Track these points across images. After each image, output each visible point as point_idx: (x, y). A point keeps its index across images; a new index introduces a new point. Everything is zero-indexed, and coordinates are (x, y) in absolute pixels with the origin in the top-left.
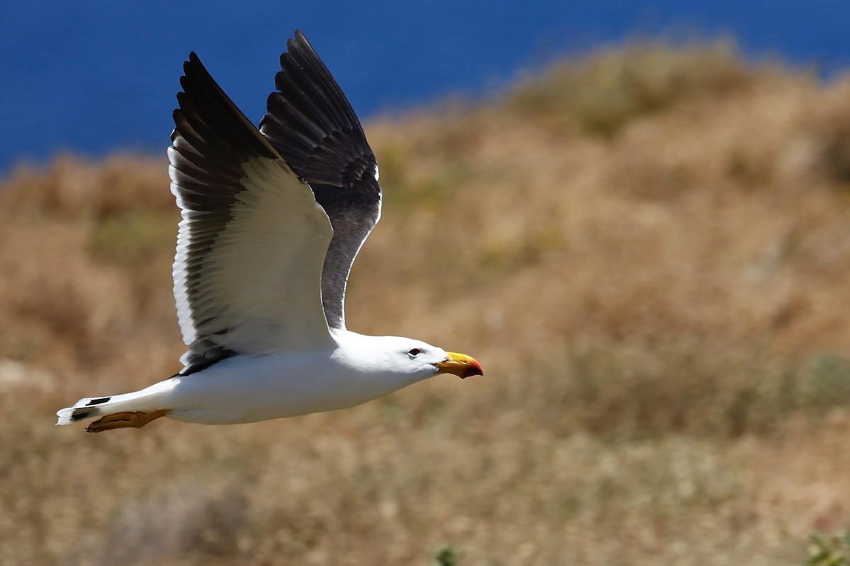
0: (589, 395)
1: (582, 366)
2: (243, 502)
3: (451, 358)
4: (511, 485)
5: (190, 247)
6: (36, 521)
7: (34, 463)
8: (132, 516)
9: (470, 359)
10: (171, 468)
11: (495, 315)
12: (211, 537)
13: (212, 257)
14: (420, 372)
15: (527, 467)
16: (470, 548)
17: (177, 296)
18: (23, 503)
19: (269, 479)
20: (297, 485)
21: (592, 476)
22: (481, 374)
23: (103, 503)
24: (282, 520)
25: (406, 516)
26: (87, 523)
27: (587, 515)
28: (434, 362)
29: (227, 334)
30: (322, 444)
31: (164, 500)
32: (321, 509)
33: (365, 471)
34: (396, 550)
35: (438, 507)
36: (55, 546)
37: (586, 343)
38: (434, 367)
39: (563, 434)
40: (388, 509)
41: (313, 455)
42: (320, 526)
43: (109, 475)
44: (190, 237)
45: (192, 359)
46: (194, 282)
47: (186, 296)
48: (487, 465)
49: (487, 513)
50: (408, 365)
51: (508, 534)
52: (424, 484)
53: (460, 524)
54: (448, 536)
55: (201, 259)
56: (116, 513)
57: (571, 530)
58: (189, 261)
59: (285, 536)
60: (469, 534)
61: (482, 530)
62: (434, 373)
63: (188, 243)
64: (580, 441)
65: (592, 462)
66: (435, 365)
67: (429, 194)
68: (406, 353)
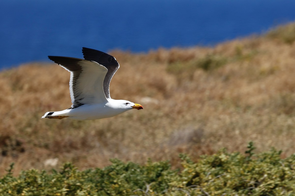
0: (285, 105)
1: (284, 98)
2: (203, 131)
3: (135, 105)
4: (266, 126)
5: (73, 78)
6: (153, 135)
7: (153, 121)
8: (176, 134)
9: (140, 105)
10: (186, 122)
11: (263, 86)
12: (195, 139)
13: (78, 80)
14: (128, 108)
15: (270, 122)
16: (256, 141)
17: (70, 90)
18: (150, 131)
19: (209, 125)
20: (215, 126)
21: (286, 124)
22: (143, 109)
23: (169, 131)
24: (212, 135)
25: (241, 134)
26: (166, 135)
27: (285, 133)
28: (131, 106)
29: (81, 100)
30: (222, 116)
31: (184, 129)
32: (221, 132)
33: (232, 123)
34: (239, 142)
35: (249, 131)
36: (158, 141)
37: (285, 93)
38: (131, 107)
39: (279, 114)
40: (237, 132)
41: (219, 119)
42: (221, 136)
43: (171, 124)
44: (73, 75)
45: (74, 106)
46: (74, 86)
47: (72, 90)
48: (261, 122)
49: (260, 133)
50: (125, 107)
51: (266, 138)
52: (246, 126)
53: (254, 136)
54: (251, 138)
55: (76, 81)
56: (172, 133)
57: (281, 137)
58: (73, 81)
59: (212, 139)
60: (256, 138)
61: (259, 137)
62: (131, 109)
63: (73, 77)
64: (283, 116)
65: (286, 121)
66: (132, 107)
67: (248, 57)
68: (125, 104)
